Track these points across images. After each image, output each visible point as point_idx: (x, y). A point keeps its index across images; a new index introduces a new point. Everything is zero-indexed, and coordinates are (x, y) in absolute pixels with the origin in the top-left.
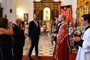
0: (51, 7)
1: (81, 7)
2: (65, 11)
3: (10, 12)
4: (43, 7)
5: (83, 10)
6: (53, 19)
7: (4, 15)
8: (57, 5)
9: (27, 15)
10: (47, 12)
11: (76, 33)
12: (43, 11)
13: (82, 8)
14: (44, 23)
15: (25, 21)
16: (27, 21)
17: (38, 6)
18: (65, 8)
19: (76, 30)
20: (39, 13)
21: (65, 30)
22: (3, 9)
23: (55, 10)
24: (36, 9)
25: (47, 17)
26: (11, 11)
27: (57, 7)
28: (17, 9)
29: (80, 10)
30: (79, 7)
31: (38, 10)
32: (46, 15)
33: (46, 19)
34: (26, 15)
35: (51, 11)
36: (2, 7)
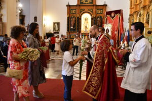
0: (92, 12)
1: (136, 12)
2: (113, 18)
3: (35, 21)
4: (81, 12)
5: (138, 16)
7: (26, 25)
8: (100, 9)
9: (58, 24)
10: (86, 20)
11: (128, 49)
12: (81, 19)
13: (138, 13)
14: (82, 35)
15: (55, 33)
16: (58, 33)
17: (74, 11)
18: (113, 15)
19: (128, 46)
20: (75, 21)
23: (98, 17)
24: (71, 16)
25: (86, 27)
27: (100, 13)
28: (44, 16)
29: (135, 16)
30: (133, 13)
32: (85, 24)
34: (56, 25)
35: (92, 19)
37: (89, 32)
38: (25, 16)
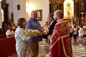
3: (18, 9)
6: (78, 15)
7: (10, 13)
9: (41, 11)
10: (69, 5)
12: (63, 5)
16: (41, 20)
20: (57, 7)
21: (58, 31)
22: (9, 6)
24: (53, 3)
25: (69, 13)
26: (19, 7)
28: (27, 4)
31: (56, 4)
32: (67, 10)
33: (67, 16)
34: (39, 12)
35: (75, 4)
36: (7, 3)
37: (71, 18)
38: (8, 5)
